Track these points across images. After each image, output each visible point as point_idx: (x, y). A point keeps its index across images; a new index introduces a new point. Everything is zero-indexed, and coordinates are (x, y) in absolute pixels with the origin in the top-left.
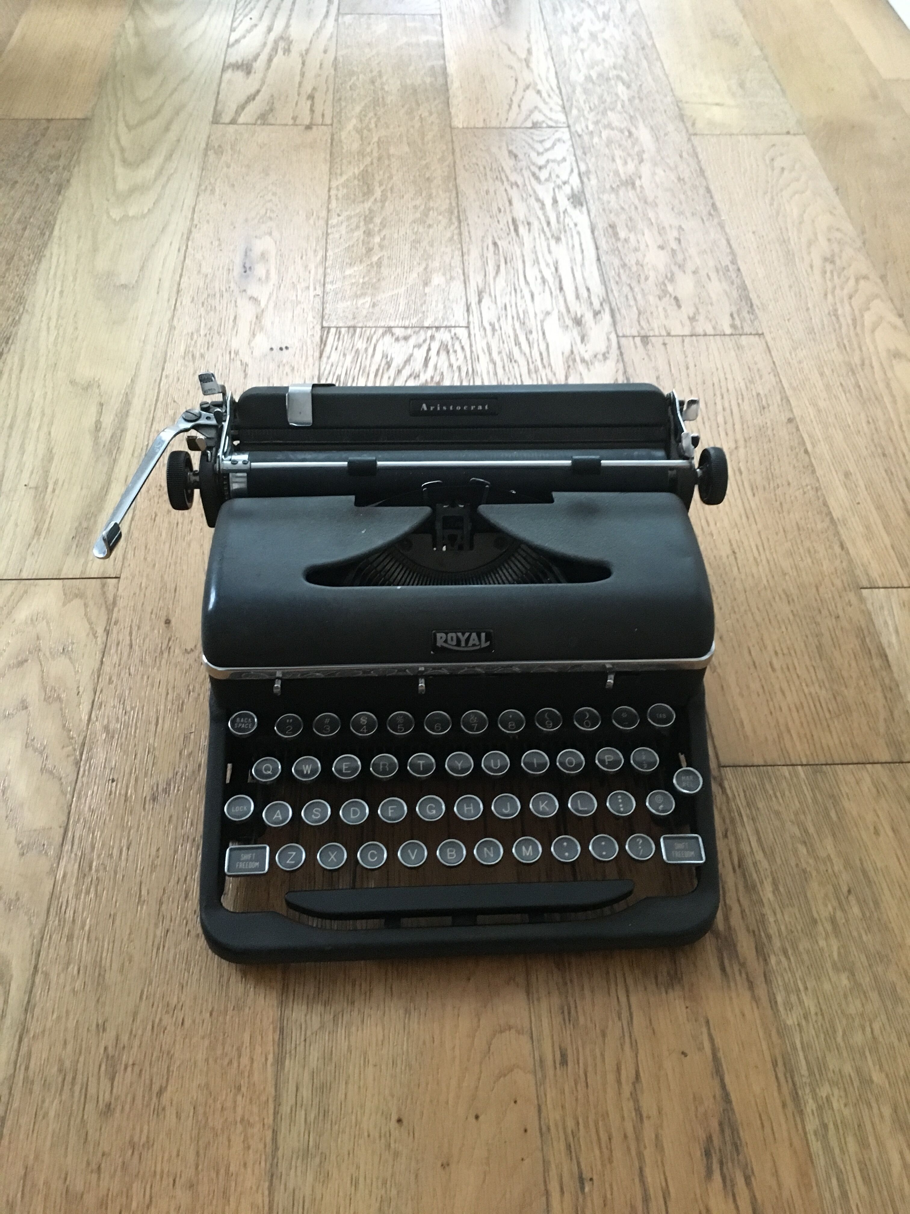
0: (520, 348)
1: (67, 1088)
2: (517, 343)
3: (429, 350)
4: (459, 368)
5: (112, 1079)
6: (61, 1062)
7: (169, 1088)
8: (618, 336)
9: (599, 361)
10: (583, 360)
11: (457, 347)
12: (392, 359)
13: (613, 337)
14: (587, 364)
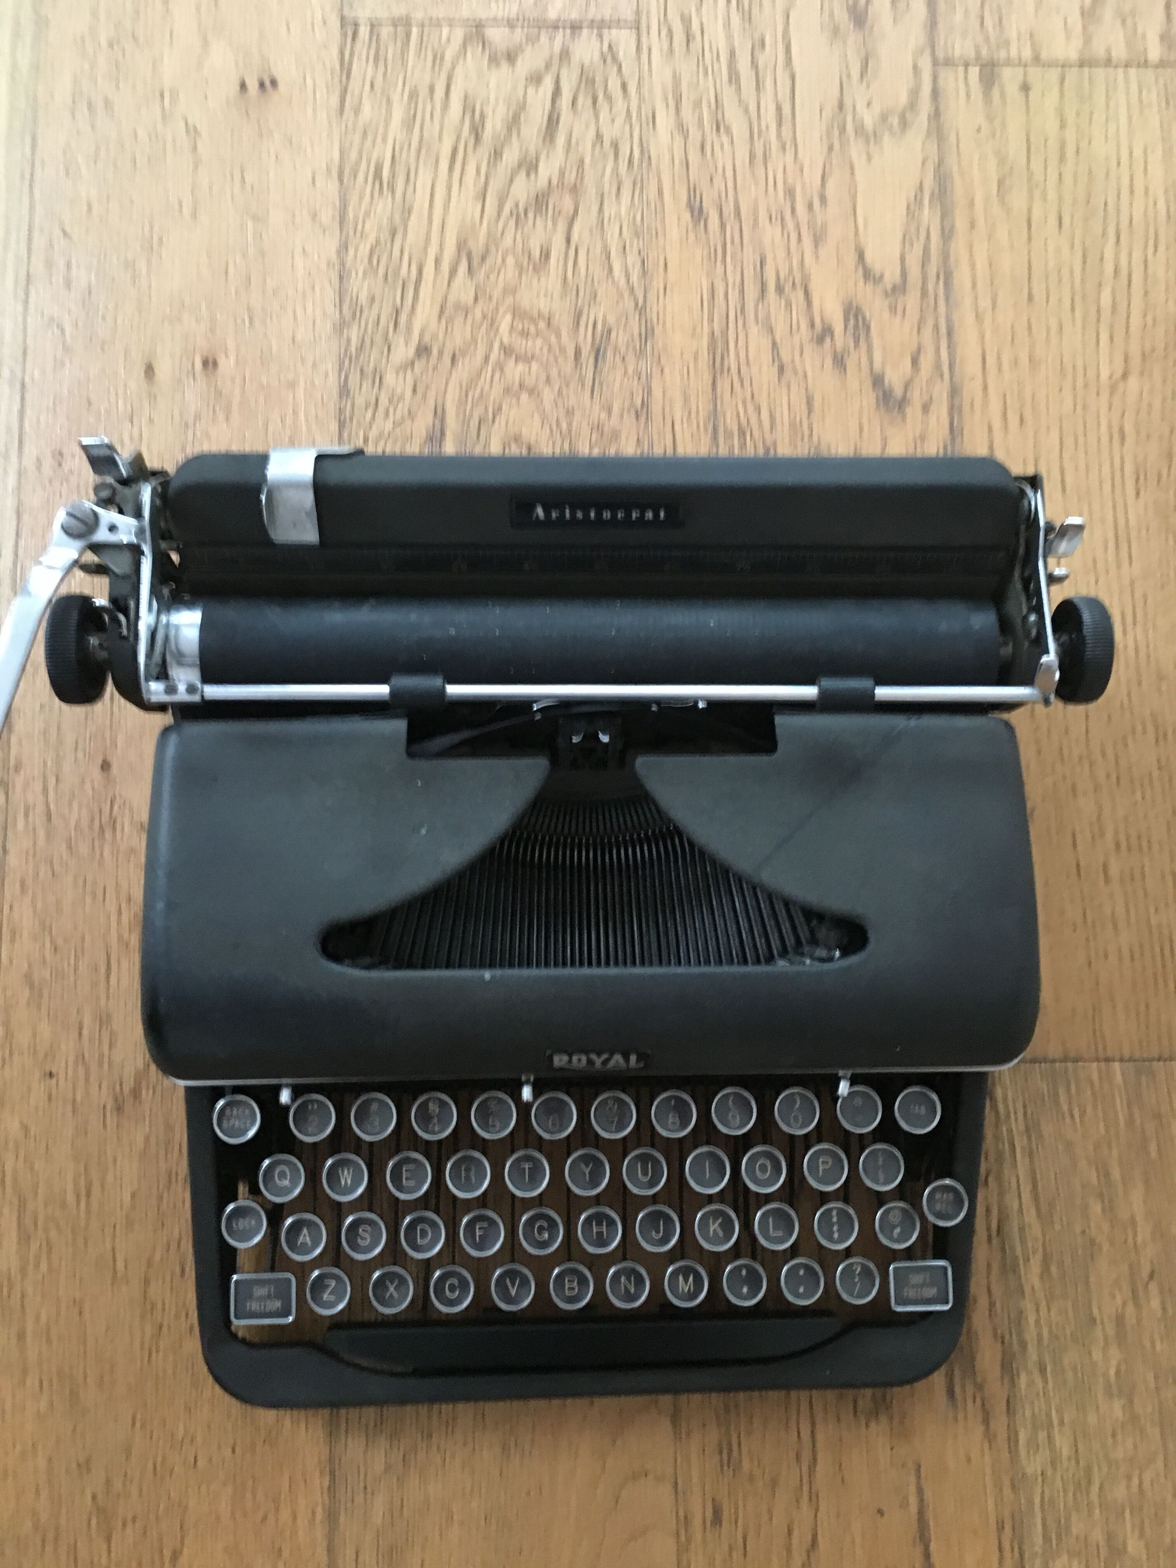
0: (739, 90)
1: (49, 1549)
2: (734, 77)
3: (557, 92)
4: (615, 146)
5: (109, 1540)
6: (35, 1513)
7: (185, 1551)
8: (935, 63)
9: (892, 133)
10: (860, 130)
11: (614, 84)
12: (483, 116)
13: (926, 64)
14: (867, 141)
